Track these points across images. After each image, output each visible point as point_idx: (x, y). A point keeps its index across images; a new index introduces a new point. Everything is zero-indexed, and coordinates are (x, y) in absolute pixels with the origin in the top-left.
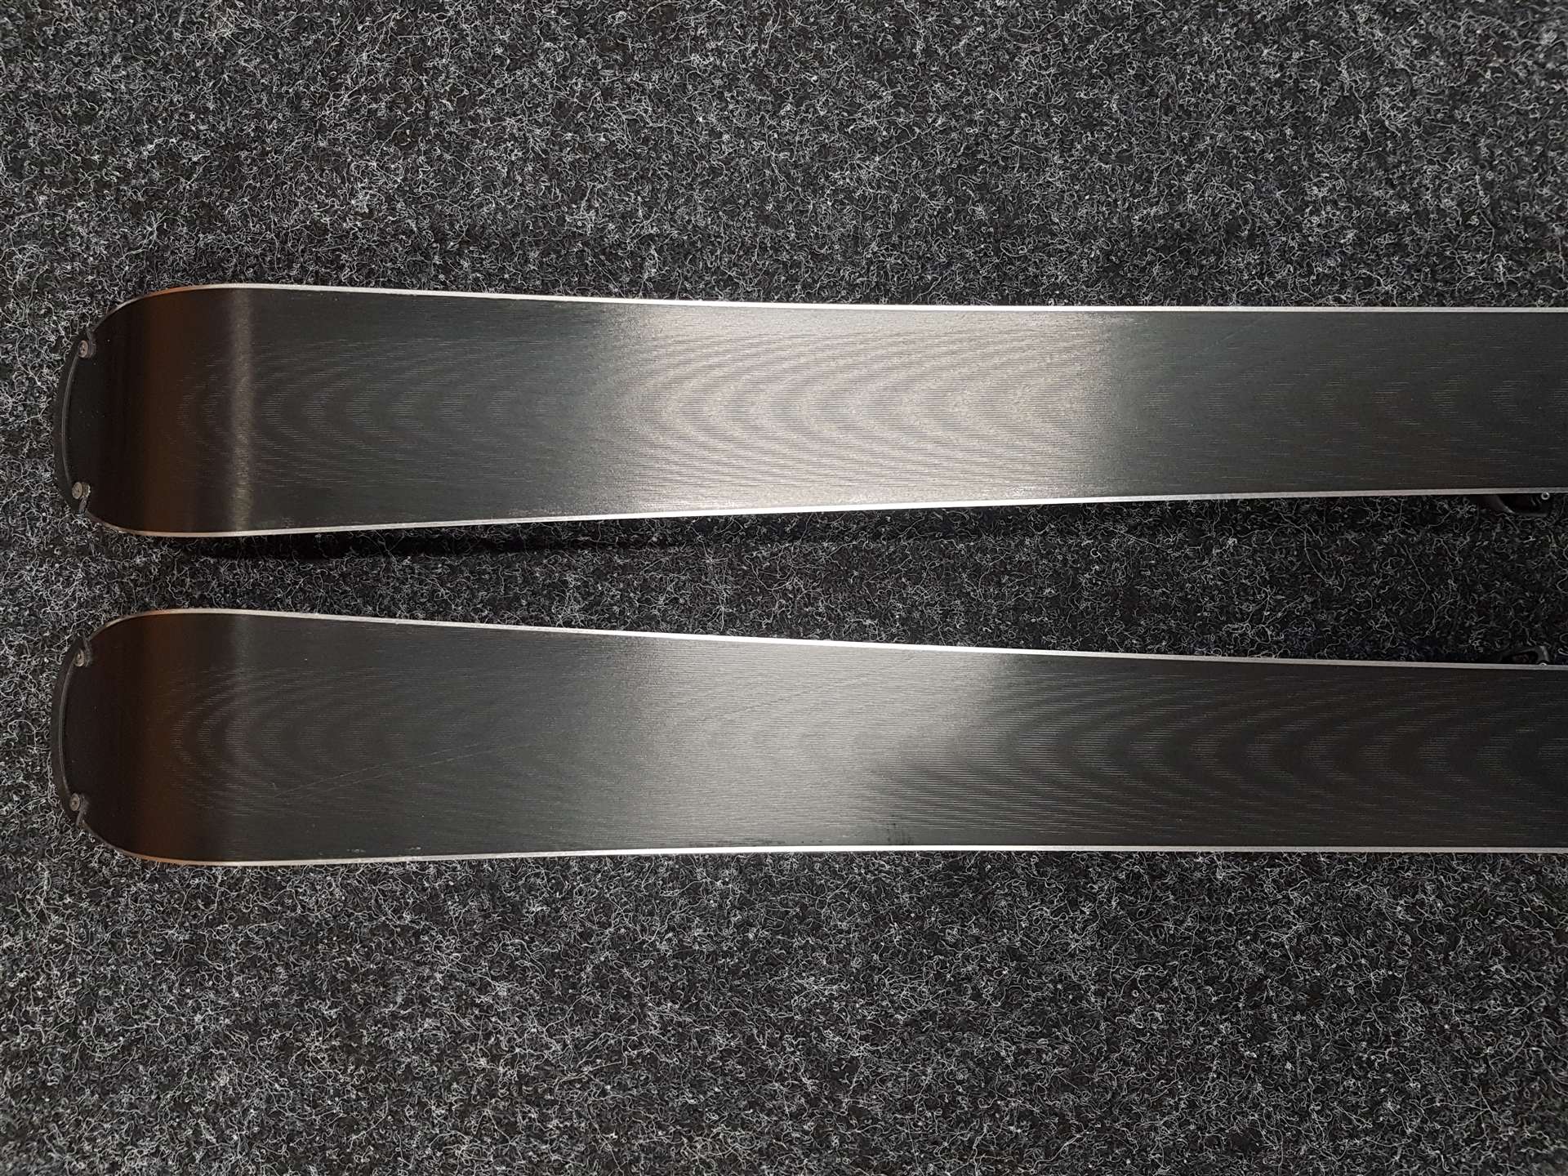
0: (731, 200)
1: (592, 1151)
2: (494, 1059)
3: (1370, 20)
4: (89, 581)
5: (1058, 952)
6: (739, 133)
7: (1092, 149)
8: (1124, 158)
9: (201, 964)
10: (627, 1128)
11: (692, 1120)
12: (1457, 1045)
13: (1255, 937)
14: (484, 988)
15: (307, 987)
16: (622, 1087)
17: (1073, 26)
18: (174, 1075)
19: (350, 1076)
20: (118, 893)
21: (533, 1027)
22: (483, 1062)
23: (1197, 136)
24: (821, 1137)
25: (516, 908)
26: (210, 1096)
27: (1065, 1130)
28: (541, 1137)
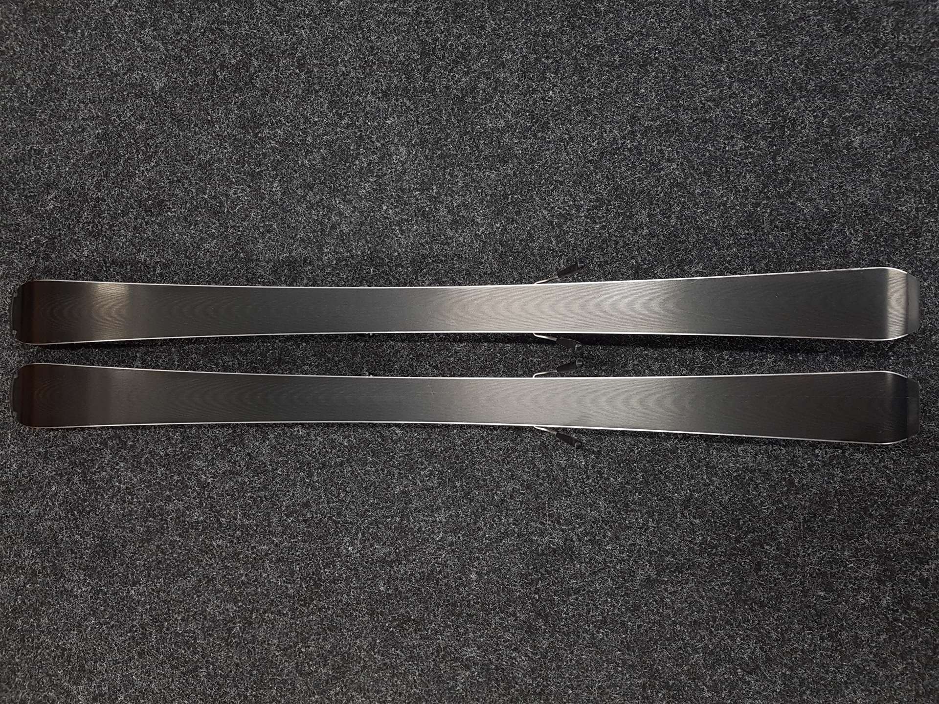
0: (178, 252)
1: (144, 507)
2: (120, 483)
3: (340, 203)
4: (19, 356)
5: (260, 454)
6: (180, 234)
7: (269, 238)
8: (277, 241)
9: (48, 458)
10: (153, 501)
11: (169, 499)
12: (359, 478)
13: (309, 450)
14: (117, 464)
15: (73, 464)
16: (151, 490)
17: (265, 205)
18: (41, 488)
19: (85, 487)
20: (27, 439)
21: (130, 474)
22: (117, 484)
23: (296, 235)
24: (201, 503)
25: (126, 443)
26: (50, 493)
27: (262, 501)
28: (132, 504)
